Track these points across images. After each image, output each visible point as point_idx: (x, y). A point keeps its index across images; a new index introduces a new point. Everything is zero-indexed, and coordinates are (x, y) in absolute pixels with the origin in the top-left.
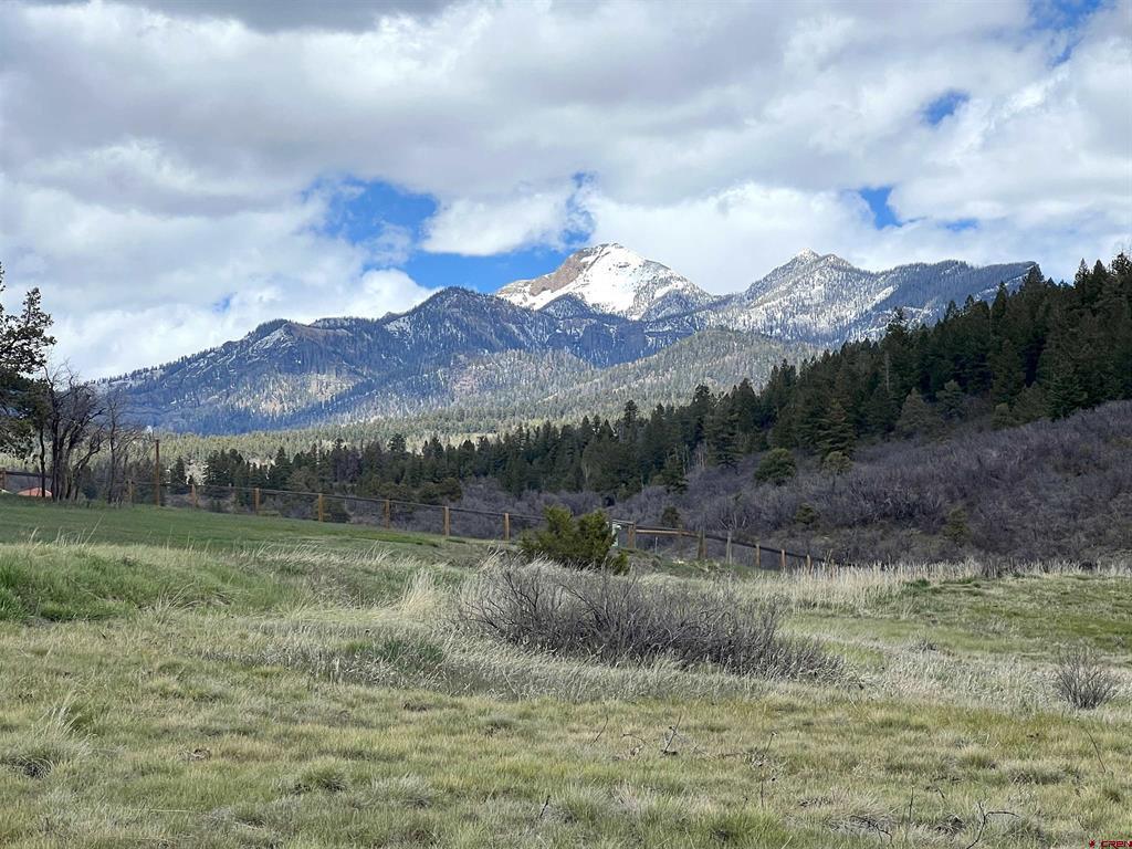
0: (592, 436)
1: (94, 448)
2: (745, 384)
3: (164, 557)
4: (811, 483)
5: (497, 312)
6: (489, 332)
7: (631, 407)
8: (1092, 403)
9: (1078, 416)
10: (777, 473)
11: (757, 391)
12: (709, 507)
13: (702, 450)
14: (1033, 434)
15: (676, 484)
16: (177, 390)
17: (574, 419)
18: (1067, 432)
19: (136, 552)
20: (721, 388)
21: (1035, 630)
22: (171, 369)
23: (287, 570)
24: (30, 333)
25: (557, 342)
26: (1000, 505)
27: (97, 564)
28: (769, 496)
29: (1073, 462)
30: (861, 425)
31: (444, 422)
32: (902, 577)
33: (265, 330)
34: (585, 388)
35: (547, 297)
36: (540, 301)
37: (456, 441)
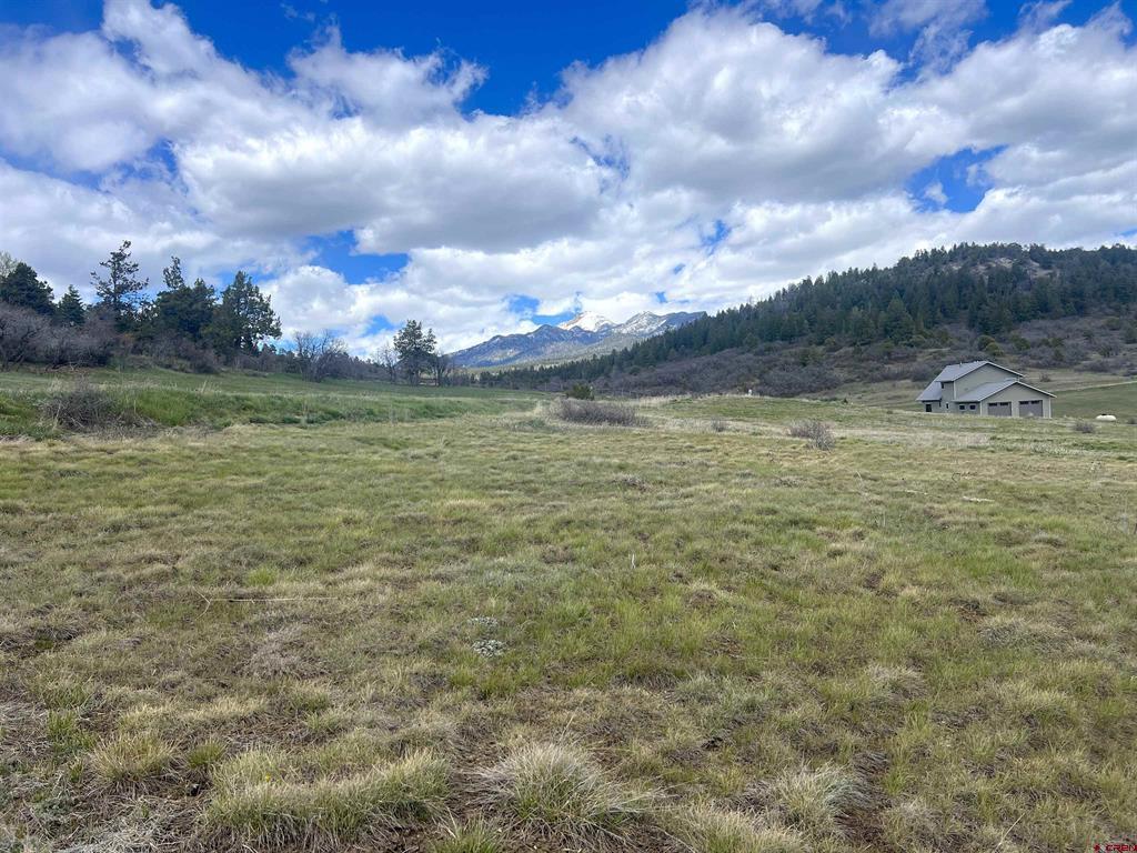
0: (584, 363)
1: (449, 372)
2: (626, 349)
3: (469, 400)
4: (644, 375)
5: (558, 331)
6: (555, 336)
7: (595, 355)
8: (722, 350)
9: (718, 353)
10: (634, 372)
11: (629, 350)
12: (617, 383)
13: (615, 367)
14: (705, 359)
15: (608, 376)
16: (471, 355)
17: (579, 359)
18: (715, 358)
19: (461, 399)
20: (619, 350)
21: (706, 412)
22: (469, 350)
23: (502, 403)
24: (429, 341)
25: (574, 339)
26: (696, 378)
27: (450, 402)
28: (632, 379)
29: (717, 366)
30: (657, 358)
31: (544, 362)
32: (670, 398)
33: (494, 338)
34: (582, 351)
35: (572, 326)
36: (569, 328)
37: (548, 367)
